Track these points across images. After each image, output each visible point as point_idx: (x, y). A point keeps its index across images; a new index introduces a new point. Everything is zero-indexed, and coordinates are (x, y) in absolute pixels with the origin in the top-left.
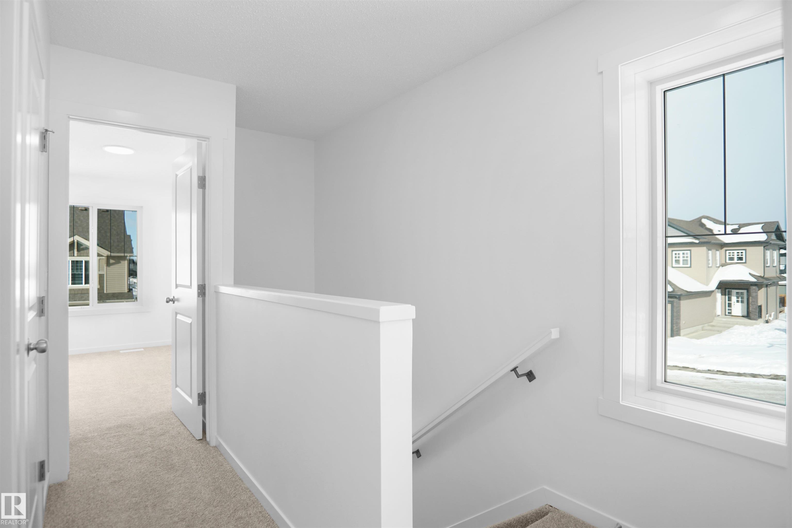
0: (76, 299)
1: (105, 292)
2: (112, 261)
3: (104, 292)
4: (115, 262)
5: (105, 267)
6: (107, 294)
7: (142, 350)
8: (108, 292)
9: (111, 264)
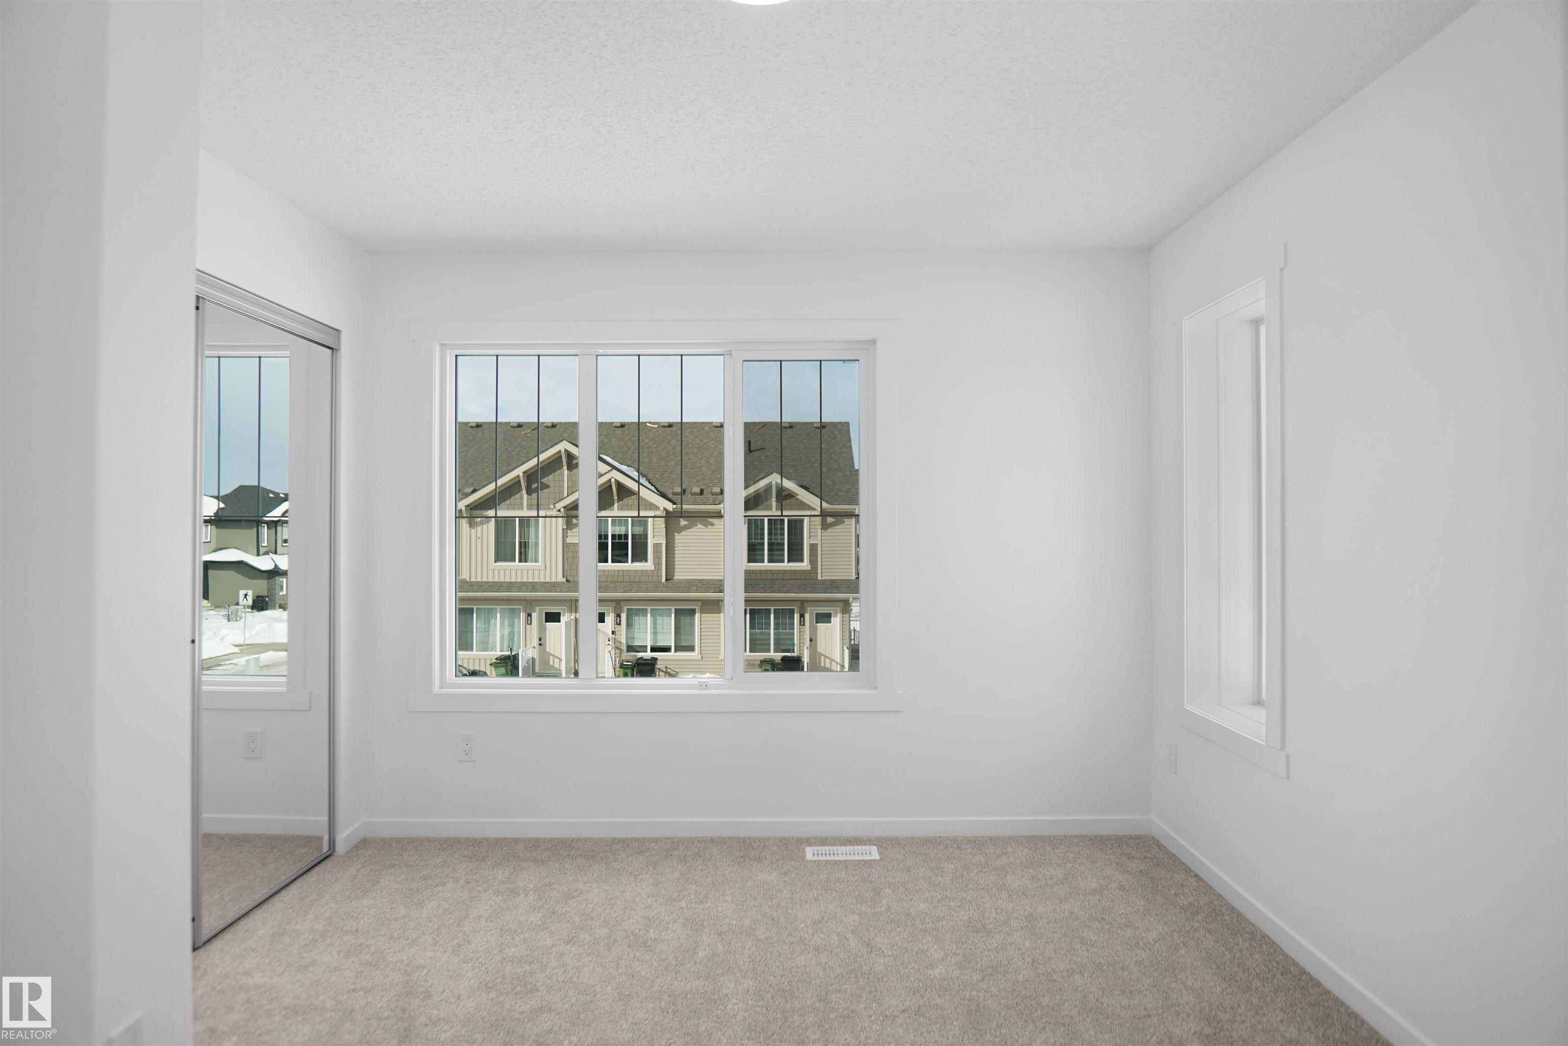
0: (773, 589)
1: (819, 578)
2: (830, 520)
3: (817, 579)
4: (834, 522)
5: (819, 531)
6: (824, 581)
7: (874, 853)
8: (824, 578)
9: (829, 524)
